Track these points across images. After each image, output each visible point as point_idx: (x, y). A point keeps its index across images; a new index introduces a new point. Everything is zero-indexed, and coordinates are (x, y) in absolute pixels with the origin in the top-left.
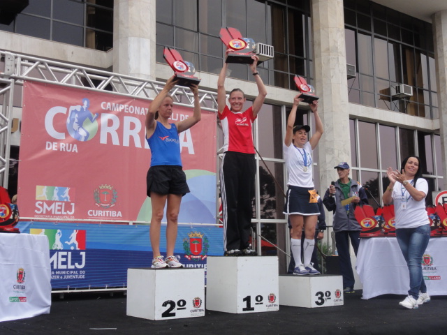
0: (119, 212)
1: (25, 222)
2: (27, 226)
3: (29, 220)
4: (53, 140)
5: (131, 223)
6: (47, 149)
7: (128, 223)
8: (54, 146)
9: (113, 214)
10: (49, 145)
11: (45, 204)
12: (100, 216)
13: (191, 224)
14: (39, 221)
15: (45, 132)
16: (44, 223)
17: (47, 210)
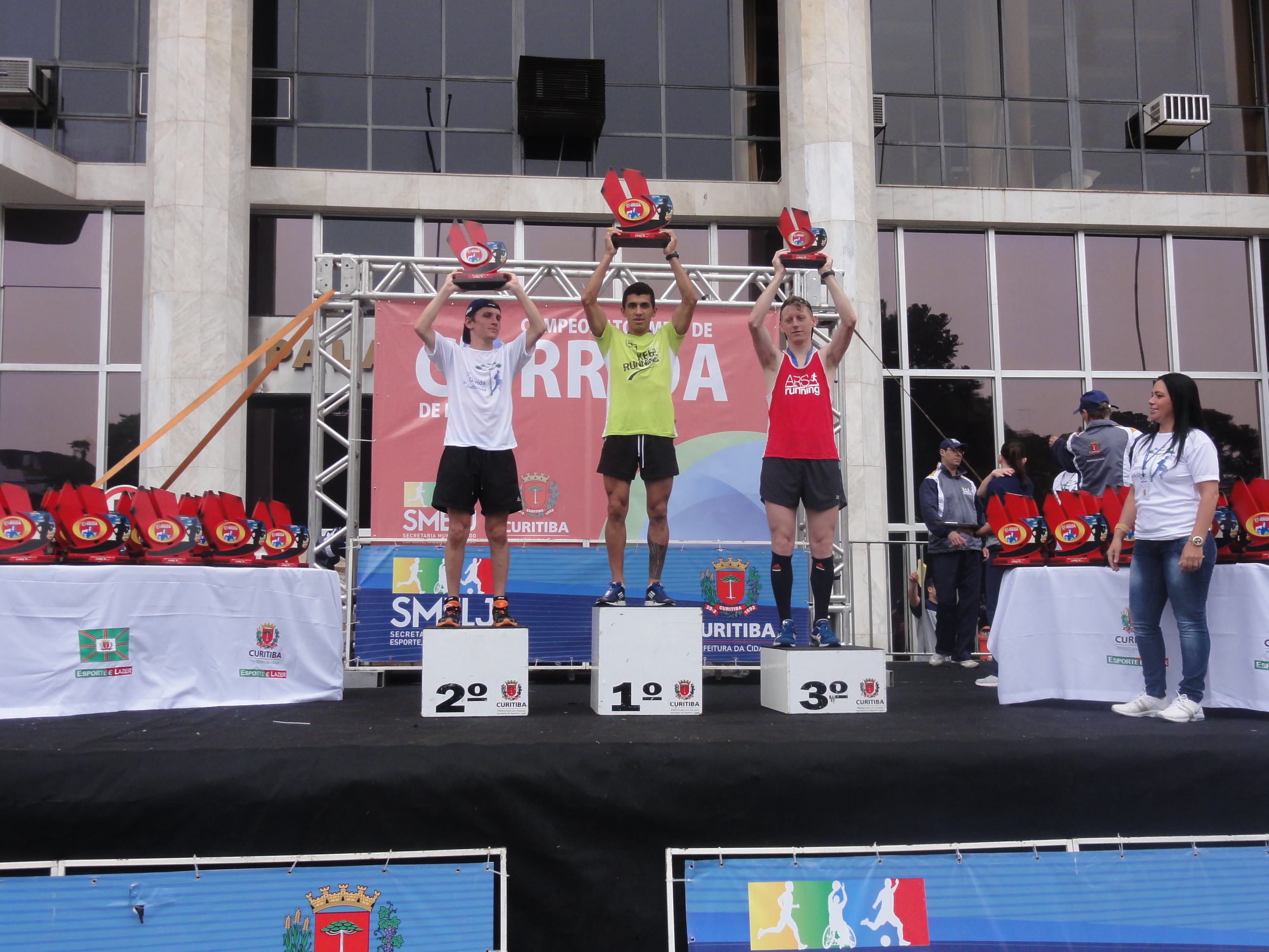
0: (563, 524)
1: (384, 547)
2: (388, 552)
3: (392, 543)
4: (431, 399)
5: (586, 544)
6: (422, 416)
7: (581, 544)
8: (435, 410)
9: (552, 526)
10: (425, 408)
11: (421, 515)
12: (526, 532)
13: (719, 542)
14: (411, 544)
15: (418, 386)
16: (418, 547)
17: (424, 524)
